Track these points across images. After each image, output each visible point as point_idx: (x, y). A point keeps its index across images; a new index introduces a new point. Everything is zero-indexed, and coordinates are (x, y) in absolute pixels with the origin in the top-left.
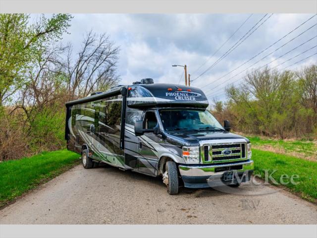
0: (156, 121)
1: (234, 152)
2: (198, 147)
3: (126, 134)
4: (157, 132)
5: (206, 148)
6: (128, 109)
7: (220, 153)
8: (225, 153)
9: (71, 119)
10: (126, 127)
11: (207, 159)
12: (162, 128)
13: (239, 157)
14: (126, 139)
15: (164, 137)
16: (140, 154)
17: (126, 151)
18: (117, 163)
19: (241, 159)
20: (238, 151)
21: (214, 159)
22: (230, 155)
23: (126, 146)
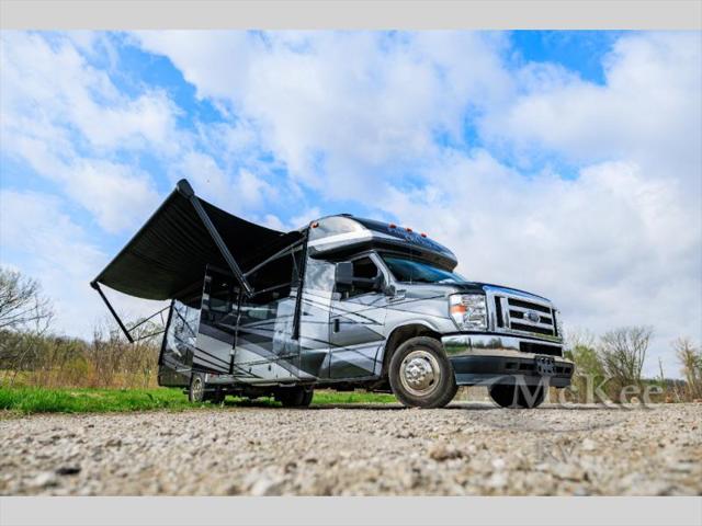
1: (543, 320)
5: (497, 300)
6: (310, 262)
7: (521, 315)
8: (529, 318)
11: (501, 323)
13: (551, 333)
14: (303, 318)
17: (303, 343)
18: (277, 373)
20: (551, 321)
21: (513, 325)
23: (303, 333)
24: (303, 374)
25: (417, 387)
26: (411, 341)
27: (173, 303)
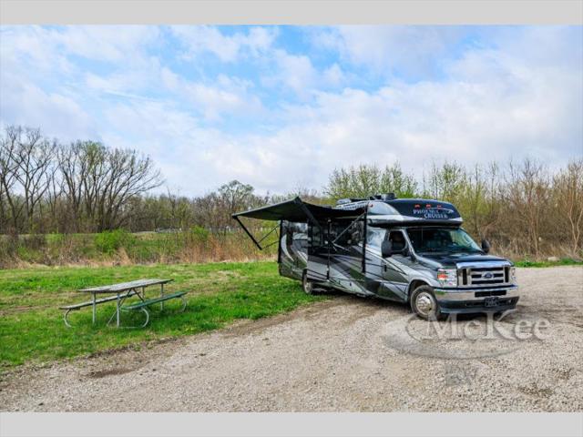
0: (403, 241)
1: (496, 275)
2: (455, 270)
3: (367, 256)
4: (406, 254)
5: (464, 270)
6: (369, 228)
7: (480, 276)
8: (485, 276)
9: (285, 237)
10: (367, 248)
11: (465, 283)
12: (412, 250)
13: (502, 281)
14: (367, 261)
15: (413, 259)
16: (384, 279)
17: (368, 275)
18: (355, 288)
19: (504, 284)
20: (501, 275)
21: (473, 283)
22: (492, 279)
23: (367, 270)
24: (368, 292)
25: (424, 311)
26: (420, 287)
27: (282, 222)
